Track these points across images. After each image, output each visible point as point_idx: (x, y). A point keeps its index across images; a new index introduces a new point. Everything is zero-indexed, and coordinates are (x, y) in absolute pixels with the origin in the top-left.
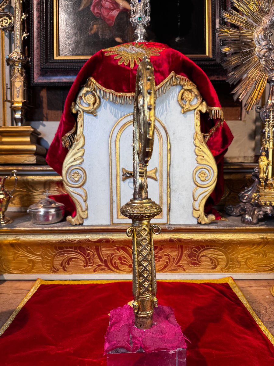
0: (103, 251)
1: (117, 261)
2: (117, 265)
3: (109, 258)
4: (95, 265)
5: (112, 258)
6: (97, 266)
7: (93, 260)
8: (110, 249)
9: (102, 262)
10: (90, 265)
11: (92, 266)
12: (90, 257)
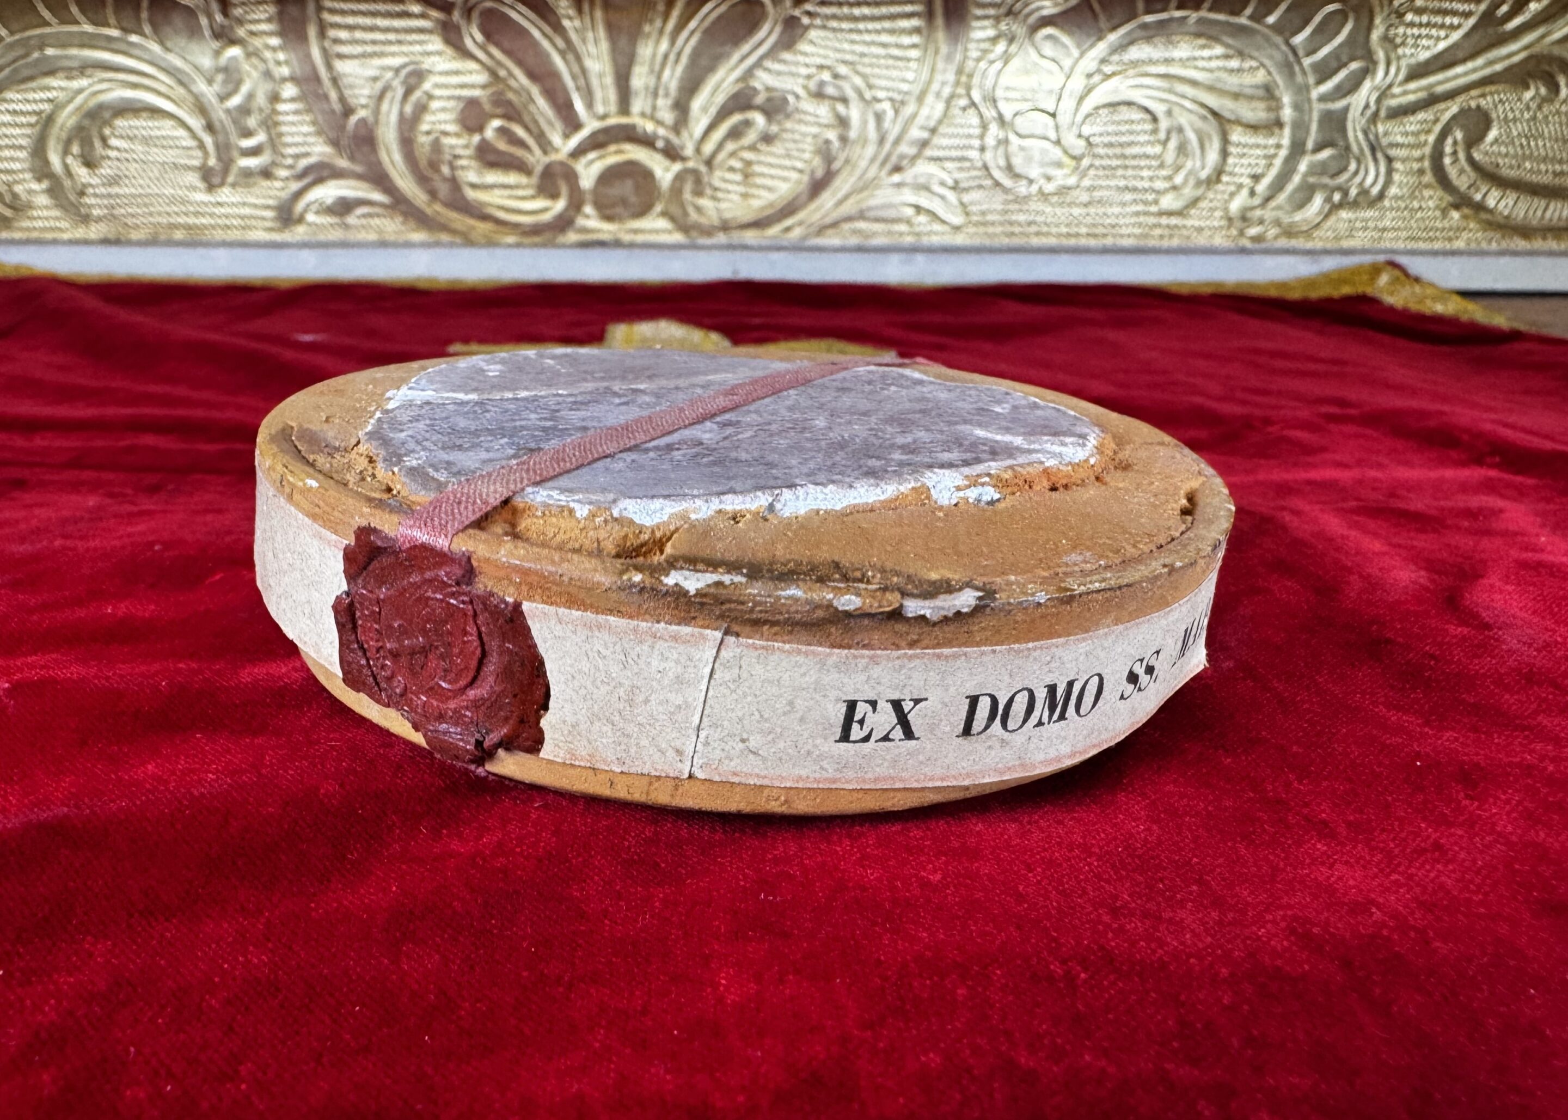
0: (337, 41)
1: (445, 134)
2: (453, 168)
3: (391, 114)
4: (290, 167)
5: (408, 109)
6: (300, 177)
7: (270, 123)
8: (396, 31)
9: (335, 143)
10: (247, 173)
11: (266, 174)
12: (250, 96)
